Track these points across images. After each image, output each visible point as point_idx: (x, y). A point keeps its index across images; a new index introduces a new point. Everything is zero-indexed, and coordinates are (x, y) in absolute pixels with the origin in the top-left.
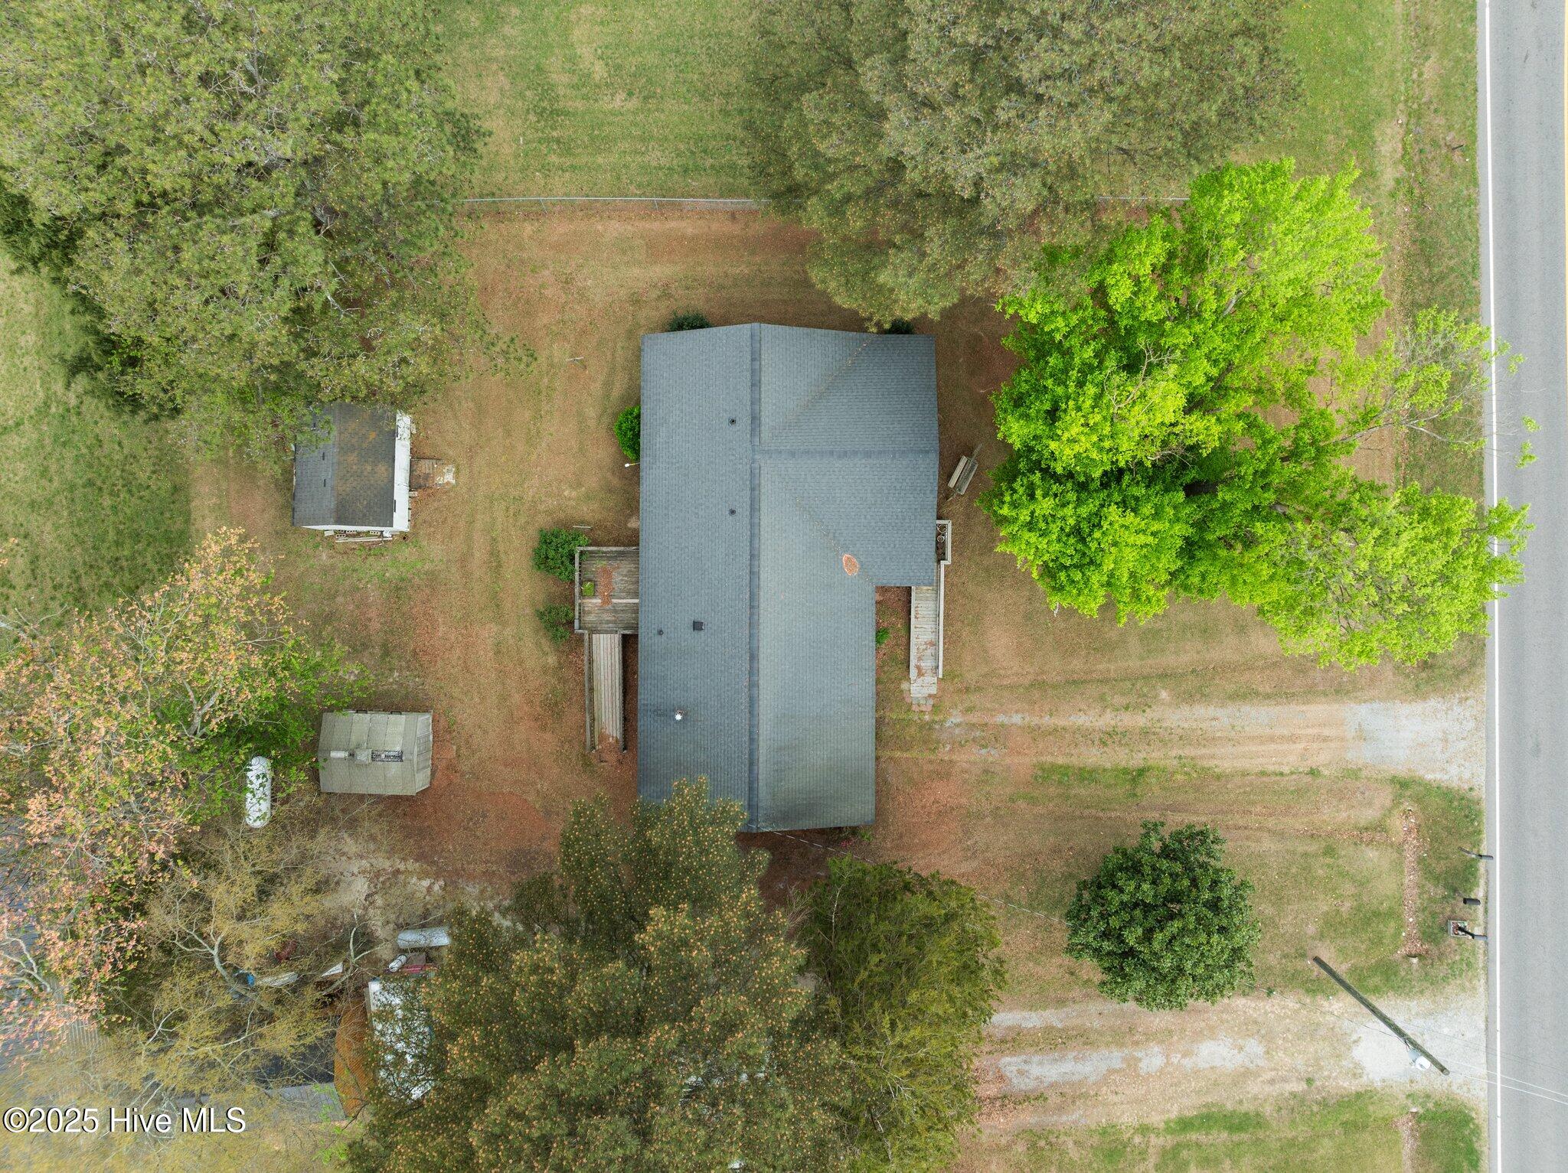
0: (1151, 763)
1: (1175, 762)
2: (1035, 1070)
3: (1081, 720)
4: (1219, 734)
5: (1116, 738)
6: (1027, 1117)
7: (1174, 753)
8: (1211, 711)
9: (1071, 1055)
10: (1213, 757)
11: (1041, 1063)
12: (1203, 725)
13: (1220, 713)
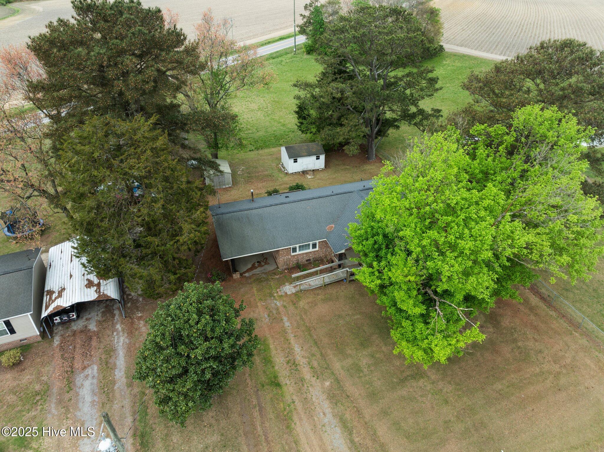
0: (285, 389)
1: (290, 401)
2: (87, 384)
3: (297, 349)
4: (316, 419)
5: (293, 367)
6: (57, 386)
7: (294, 397)
8: (328, 411)
9: (96, 399)
10: (301, 419)
11: (92, 384)
12: (318, 409)
13: (329, 416)
